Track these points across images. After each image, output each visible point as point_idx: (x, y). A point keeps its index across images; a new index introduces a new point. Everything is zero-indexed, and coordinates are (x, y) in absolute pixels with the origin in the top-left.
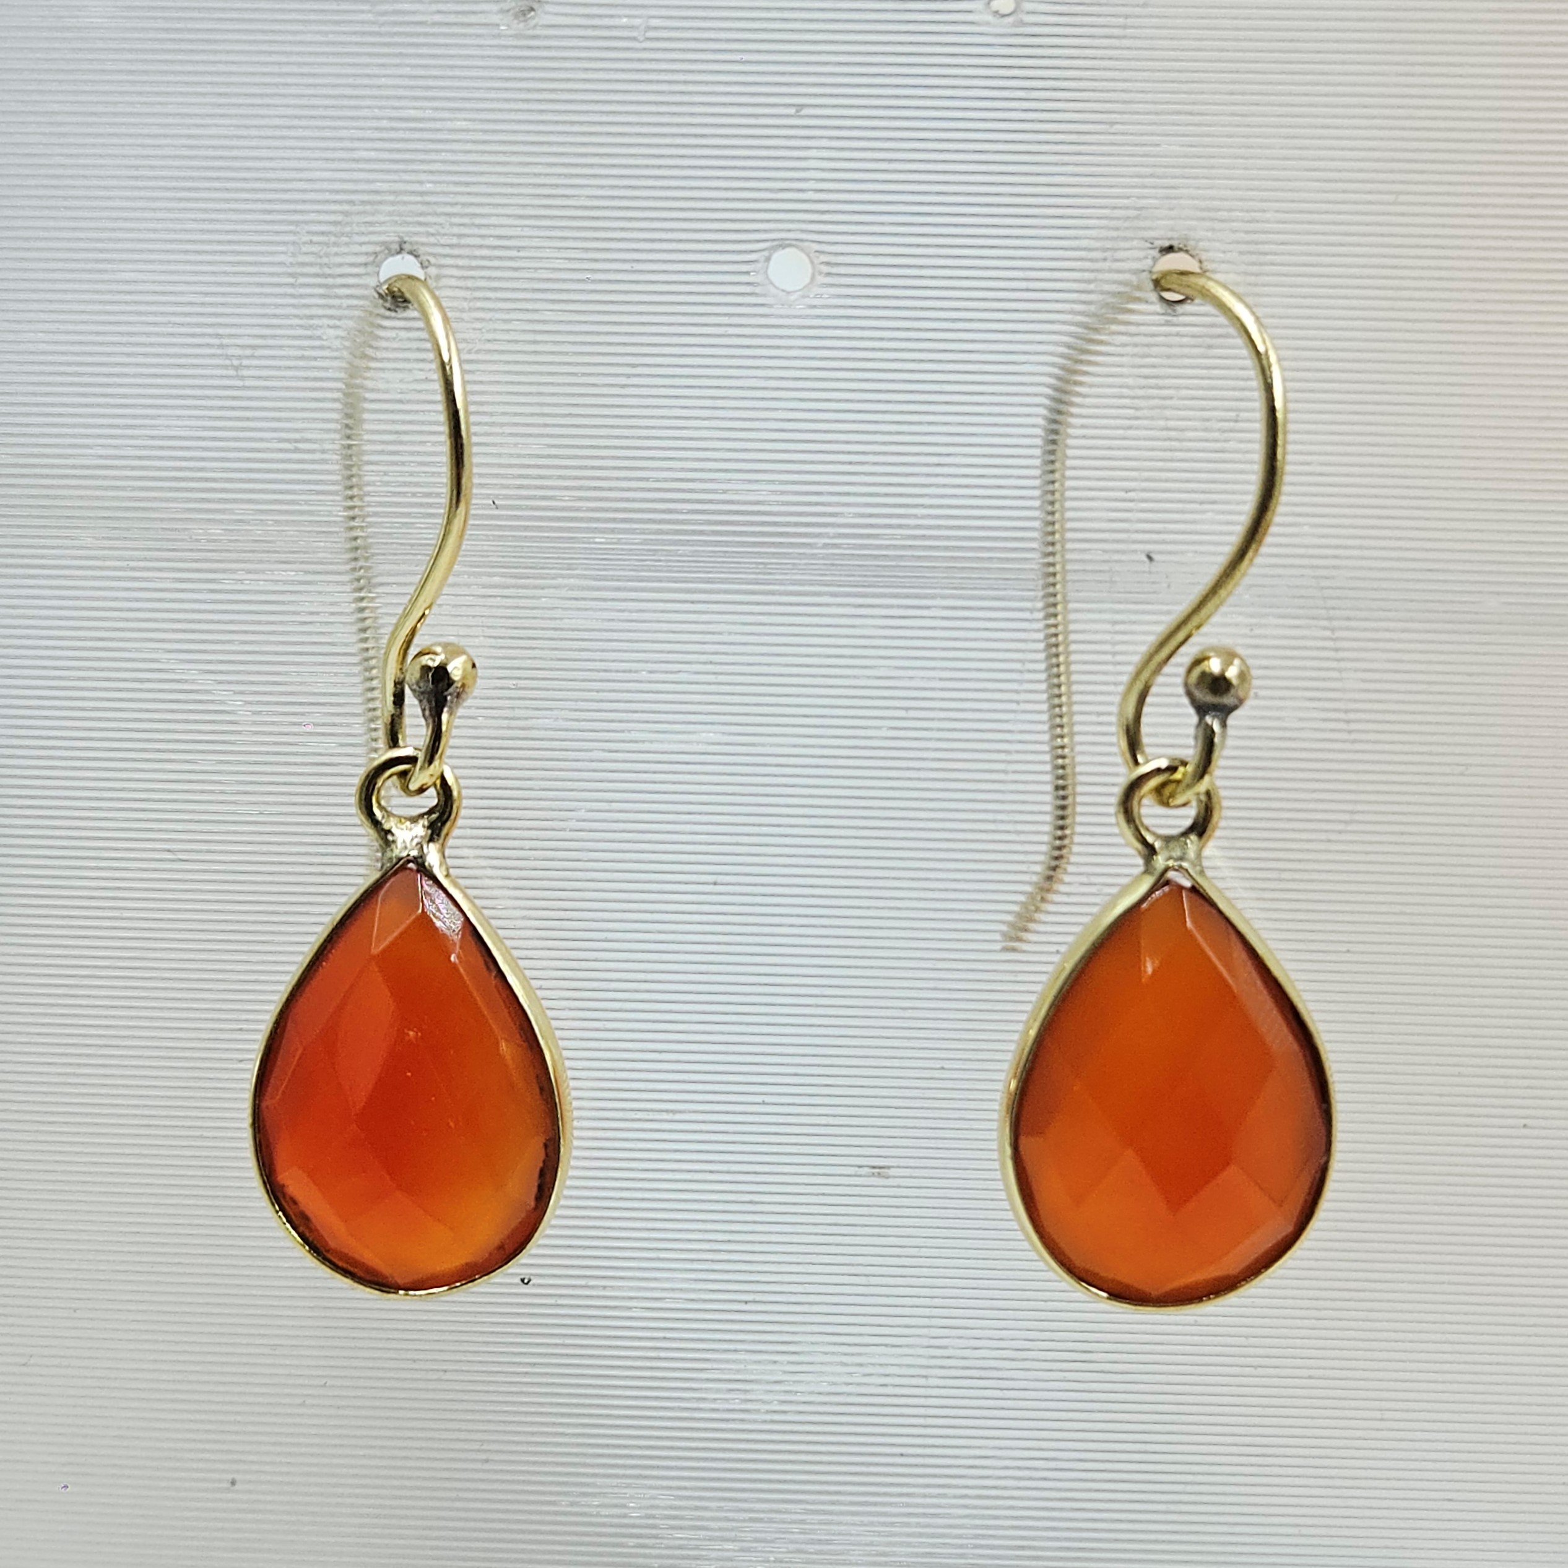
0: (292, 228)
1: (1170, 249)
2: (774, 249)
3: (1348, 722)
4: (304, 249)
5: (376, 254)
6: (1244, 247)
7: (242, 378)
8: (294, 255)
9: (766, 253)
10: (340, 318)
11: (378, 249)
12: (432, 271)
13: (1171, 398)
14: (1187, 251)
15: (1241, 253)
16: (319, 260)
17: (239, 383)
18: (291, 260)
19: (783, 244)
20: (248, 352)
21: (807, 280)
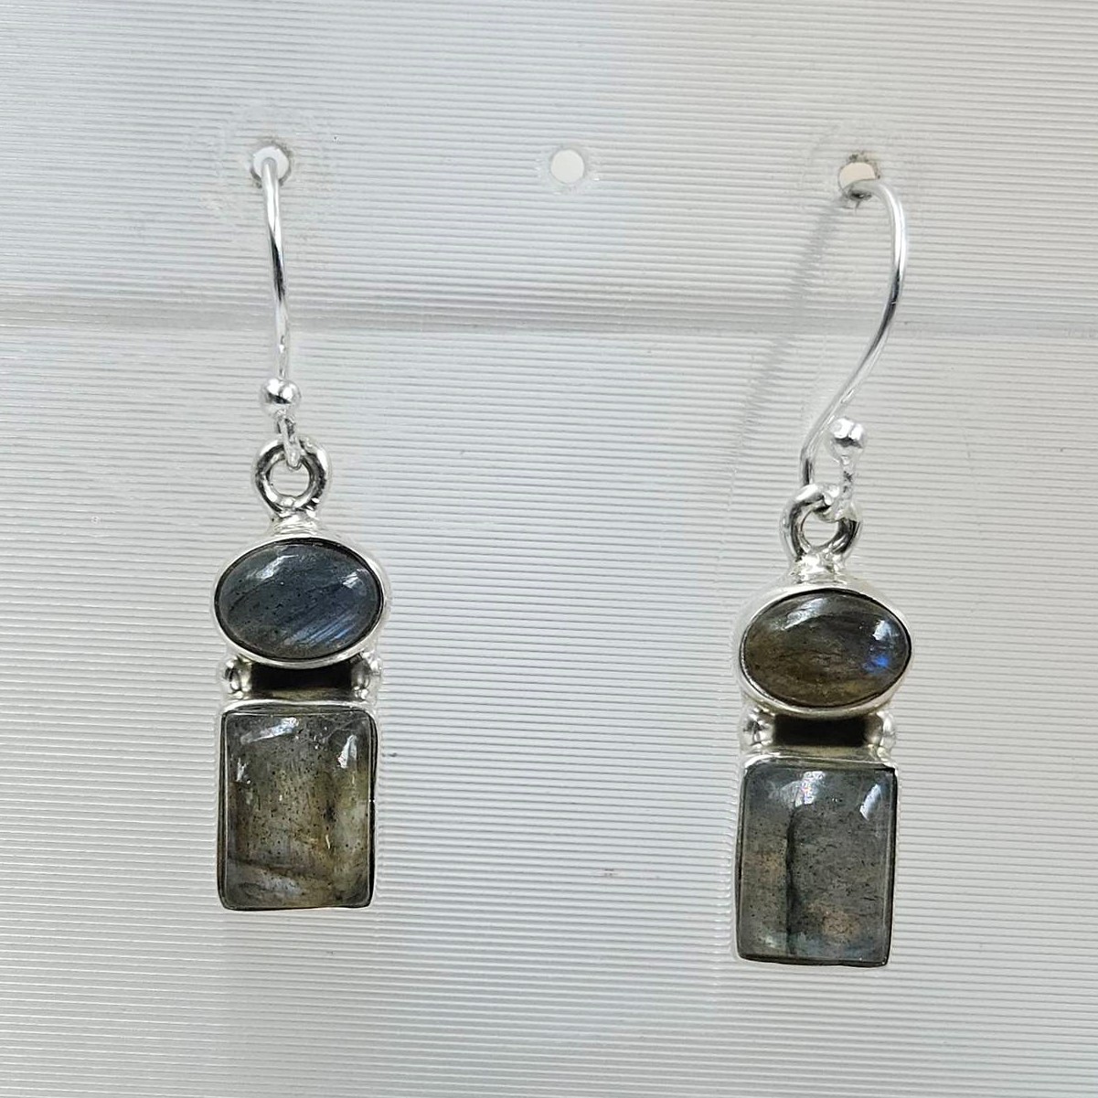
0: (189, 123)
1: (854, 158)
2: (558, 150)
3: (980, 524)
4: (200, 140)
5: (251, 145)
6: (907, 158)
7: (143, 237)
8: (189, 144)
9: (549, 155)
10: (221, 193)
11: (254, 141)
12: (296, 160)
13: (851, 272)
14: (866, 161)
15: (905, 162)
16: (209, 148)
17: (141, 241)
18: (186, 147)
19: (562, 147)
20: (150, 217)
21: (581, 175)
